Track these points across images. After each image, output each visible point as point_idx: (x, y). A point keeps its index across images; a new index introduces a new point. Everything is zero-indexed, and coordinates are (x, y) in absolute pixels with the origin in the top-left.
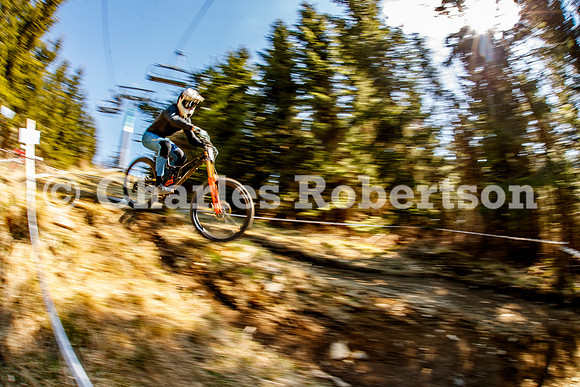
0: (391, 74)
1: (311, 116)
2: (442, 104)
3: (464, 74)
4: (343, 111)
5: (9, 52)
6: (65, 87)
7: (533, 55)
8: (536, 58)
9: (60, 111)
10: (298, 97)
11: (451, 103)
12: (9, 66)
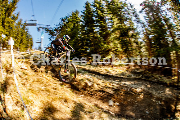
0: (124, 16)
1: (99, 30)
2: (140, 25)
3: (146, 16)
4: (109, 28)
5: (3, 18)
6: (21, 27)
7: (167, 10)
8: (168, 11)
9: (20, 34)
10: (95, 24)
11: (142, 25)
12: (3, 22)
